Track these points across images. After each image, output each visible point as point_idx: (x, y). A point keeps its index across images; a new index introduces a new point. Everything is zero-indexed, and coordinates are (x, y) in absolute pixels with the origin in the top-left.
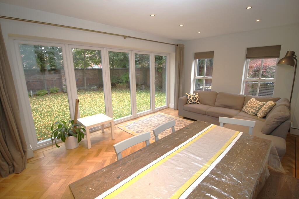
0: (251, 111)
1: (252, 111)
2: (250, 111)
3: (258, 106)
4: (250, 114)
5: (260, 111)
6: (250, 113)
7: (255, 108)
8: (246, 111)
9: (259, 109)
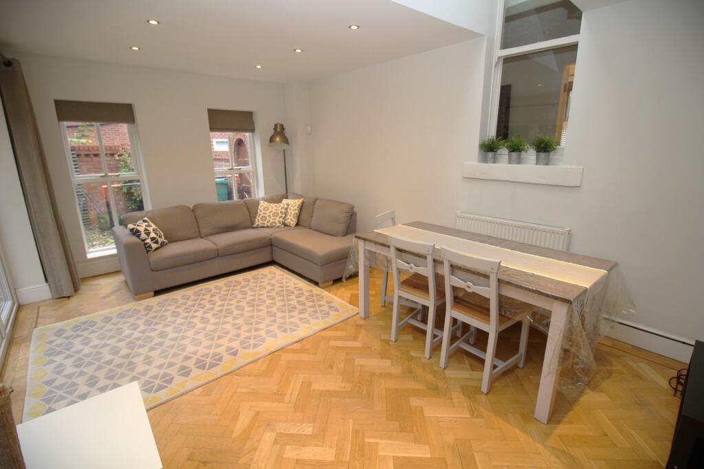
0: (277, 221)
1: (279, 221)
2: (275, 223)
3: (283, 210)
4: (278, 227)
5: (288, 217)
6: (278, 225)
7: (280, 215)
8: (269, 224)
9: (286, 214)
